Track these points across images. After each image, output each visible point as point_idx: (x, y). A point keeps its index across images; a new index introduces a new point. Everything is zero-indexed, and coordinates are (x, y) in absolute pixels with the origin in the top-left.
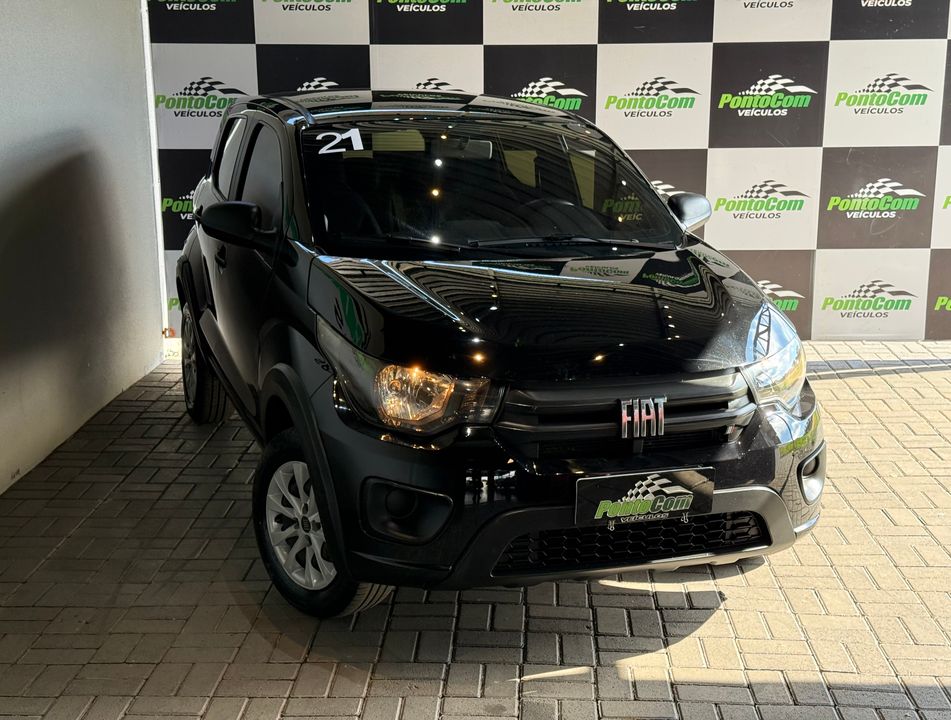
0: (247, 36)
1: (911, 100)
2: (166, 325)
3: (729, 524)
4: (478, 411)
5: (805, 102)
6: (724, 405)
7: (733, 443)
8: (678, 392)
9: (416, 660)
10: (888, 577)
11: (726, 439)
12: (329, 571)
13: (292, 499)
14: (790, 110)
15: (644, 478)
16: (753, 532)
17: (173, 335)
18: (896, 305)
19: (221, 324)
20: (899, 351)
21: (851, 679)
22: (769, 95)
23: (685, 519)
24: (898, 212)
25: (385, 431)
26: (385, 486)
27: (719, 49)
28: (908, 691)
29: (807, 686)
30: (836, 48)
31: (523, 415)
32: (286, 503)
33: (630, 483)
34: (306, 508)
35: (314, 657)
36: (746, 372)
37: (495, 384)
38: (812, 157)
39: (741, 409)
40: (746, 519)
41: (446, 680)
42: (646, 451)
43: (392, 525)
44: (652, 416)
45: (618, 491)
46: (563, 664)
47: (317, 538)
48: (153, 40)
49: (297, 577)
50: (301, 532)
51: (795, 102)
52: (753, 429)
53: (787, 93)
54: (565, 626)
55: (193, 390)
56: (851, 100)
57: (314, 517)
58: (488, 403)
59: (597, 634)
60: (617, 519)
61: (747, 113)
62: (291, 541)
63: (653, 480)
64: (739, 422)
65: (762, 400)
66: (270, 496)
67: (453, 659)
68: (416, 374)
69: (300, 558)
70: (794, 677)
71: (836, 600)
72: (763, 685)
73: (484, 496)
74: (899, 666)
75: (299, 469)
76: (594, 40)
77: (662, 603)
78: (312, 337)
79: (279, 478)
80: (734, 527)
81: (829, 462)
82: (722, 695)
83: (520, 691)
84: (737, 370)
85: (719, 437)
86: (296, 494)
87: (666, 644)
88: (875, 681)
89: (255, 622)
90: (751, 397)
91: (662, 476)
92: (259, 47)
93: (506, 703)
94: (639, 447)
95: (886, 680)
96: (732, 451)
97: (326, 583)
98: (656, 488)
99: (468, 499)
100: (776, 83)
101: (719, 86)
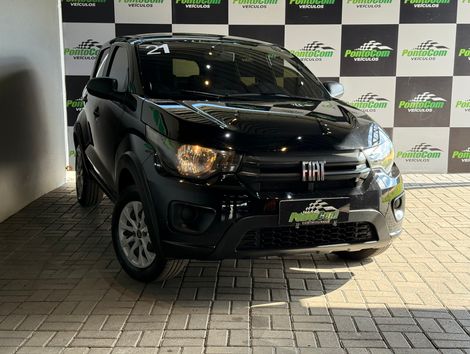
0: (111, 19)
1: (439, 54)
2: (68, 164)
3: (357, 229)
4: (229, 167)
5: (387, 54)
6: (354, 167)
7: (359, 187)
8: (331, 160)
9: (196, 299)
10: (436, 266)
11: (355, 184)
12: (151, 257)
13: (133, 222)
14: (380, 58)
15: (314, 201)
16: (369, 234)
17: (71, 169)
18: (433, 155)
19: (96, 148)
20: (434, 178)
21: (421, 307)
22: (369, 50)
23: (335, 224)
24: (434, 109)
25: (182, 178)
26: (181, 205)
27: (345, 28)
28: (450, 312)
29: (398, 309)
30: (402, 27)
31: (252, 168)
32: (129, 224)
33: (307, 204)
34: (139, 226)
35: (143, 298)
36: (365, 151)
37: (238, 152)
38: (391, 81)
39: (362, 170)
40: (366, 227)
41: (212, 308)
42: (315, 189)
43: (184, 225)
44: (318, 171)
45: (301, 208)
46: (272, 301)
47: (145, 241)
48: (64, 21)
49: (134, 262)
50: (137, 238)
51: (382, 54)
52: (369, 180)
53: (378, 50)
54: (272, 286)
55: (81, 189)
56: (410, 54)
57: (144, 229)
58: (234, 163)
59: (289, 289)
60: (301, 222)
61: (359, 59)
62: (131, 244)
63: (319, 202)
64: (362, 176)
65: (373, 167)
66: (121, 221)
67: (215, 299)
68: (197, 149)
69: (136, 253)
70: (391, 306)
71: (410, 276)
72: (375, 309)
73: (231, 216)
74: (445, 302)
75: (136, 205)
76: (283, 23)
77: (321, 276)
78: (143, 136)
79: (126, 211)
80: (359, 231)
81: (407, 203)
82: (355, 313)
83: (250, 312)
84: (361, 151)
85: (352, 183)
86: (134, 219)
87: (325, 293)
88: (433, 308)
89: (112, 285)
90: (368, 165)
91: (323, 201)
92: (116, 25)
93: (243, 316)
94: (311, 187)
95: (439, 308)
96: (358, 191)
97: (149, 264)
98: (320, 207)
99: (223, 218)
100: (373, 45)
101: (345, 46)
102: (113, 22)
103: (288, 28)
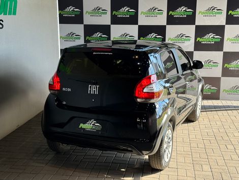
5: (219, 40)
22: (210, 38)
30: (227, 26)
48: (60, 23)
51: (216, 40)
53: (214, 38)
61: (204, 43)
76: (166, 24)
100: (211, 35)
102: (83, 24)
103: (168, 27)
